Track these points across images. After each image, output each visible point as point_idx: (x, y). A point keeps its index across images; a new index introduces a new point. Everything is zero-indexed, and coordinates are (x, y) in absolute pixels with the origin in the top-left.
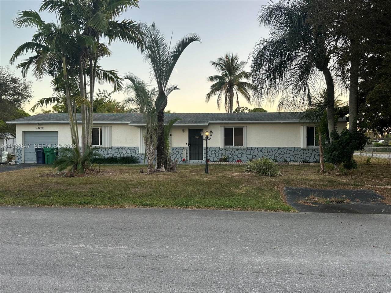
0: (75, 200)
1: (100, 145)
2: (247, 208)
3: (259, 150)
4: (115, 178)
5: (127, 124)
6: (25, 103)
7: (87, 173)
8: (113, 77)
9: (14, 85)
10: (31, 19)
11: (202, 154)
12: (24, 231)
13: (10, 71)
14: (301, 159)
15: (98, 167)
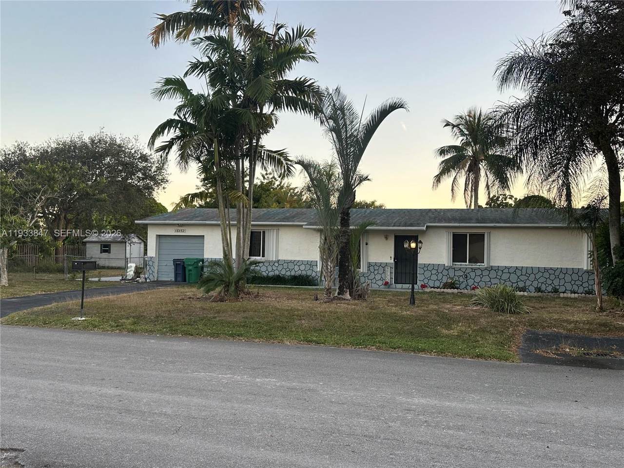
0: (225, 331)
1: (262, 257)
2: (447, 353)
3: (511, 271)
4: (278, 305)
5: (301, 226)
6: (159, 191)
7: (242, 298)
8: (282, 159)
9: (144, 164)
10: (175, 89)
11: (415, 275)
12: (167, 360)
13: (139, 144)
14: (584, 288)
15: (256, 290)
